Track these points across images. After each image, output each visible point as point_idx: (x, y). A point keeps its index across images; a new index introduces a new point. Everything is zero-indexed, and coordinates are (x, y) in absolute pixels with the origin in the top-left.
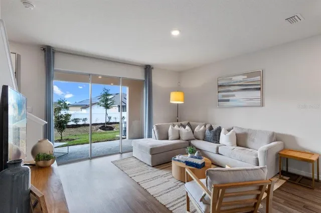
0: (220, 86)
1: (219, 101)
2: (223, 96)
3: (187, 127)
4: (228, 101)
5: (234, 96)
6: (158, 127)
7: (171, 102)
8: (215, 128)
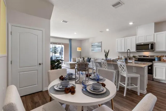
0: (92, 46)
1: (92, 50)
2: (93, 49)
3: (82, 58)
4: (94, 50)
5: (95, 49)
6: (73, 58)
7: (78, 50)
8: (90, 58)
